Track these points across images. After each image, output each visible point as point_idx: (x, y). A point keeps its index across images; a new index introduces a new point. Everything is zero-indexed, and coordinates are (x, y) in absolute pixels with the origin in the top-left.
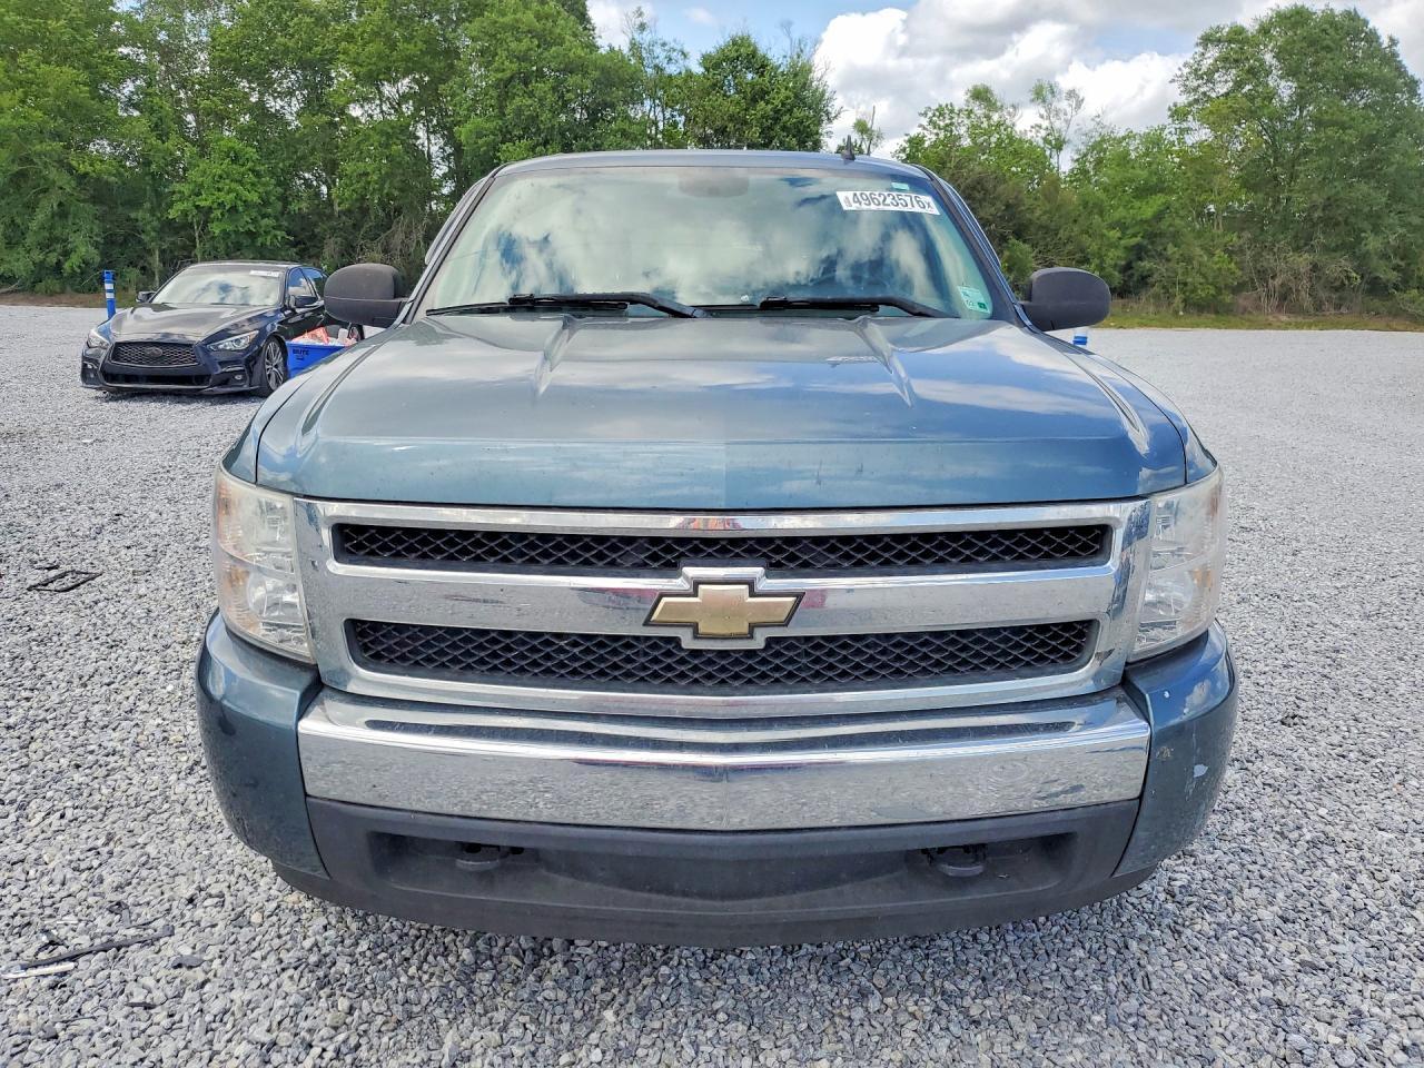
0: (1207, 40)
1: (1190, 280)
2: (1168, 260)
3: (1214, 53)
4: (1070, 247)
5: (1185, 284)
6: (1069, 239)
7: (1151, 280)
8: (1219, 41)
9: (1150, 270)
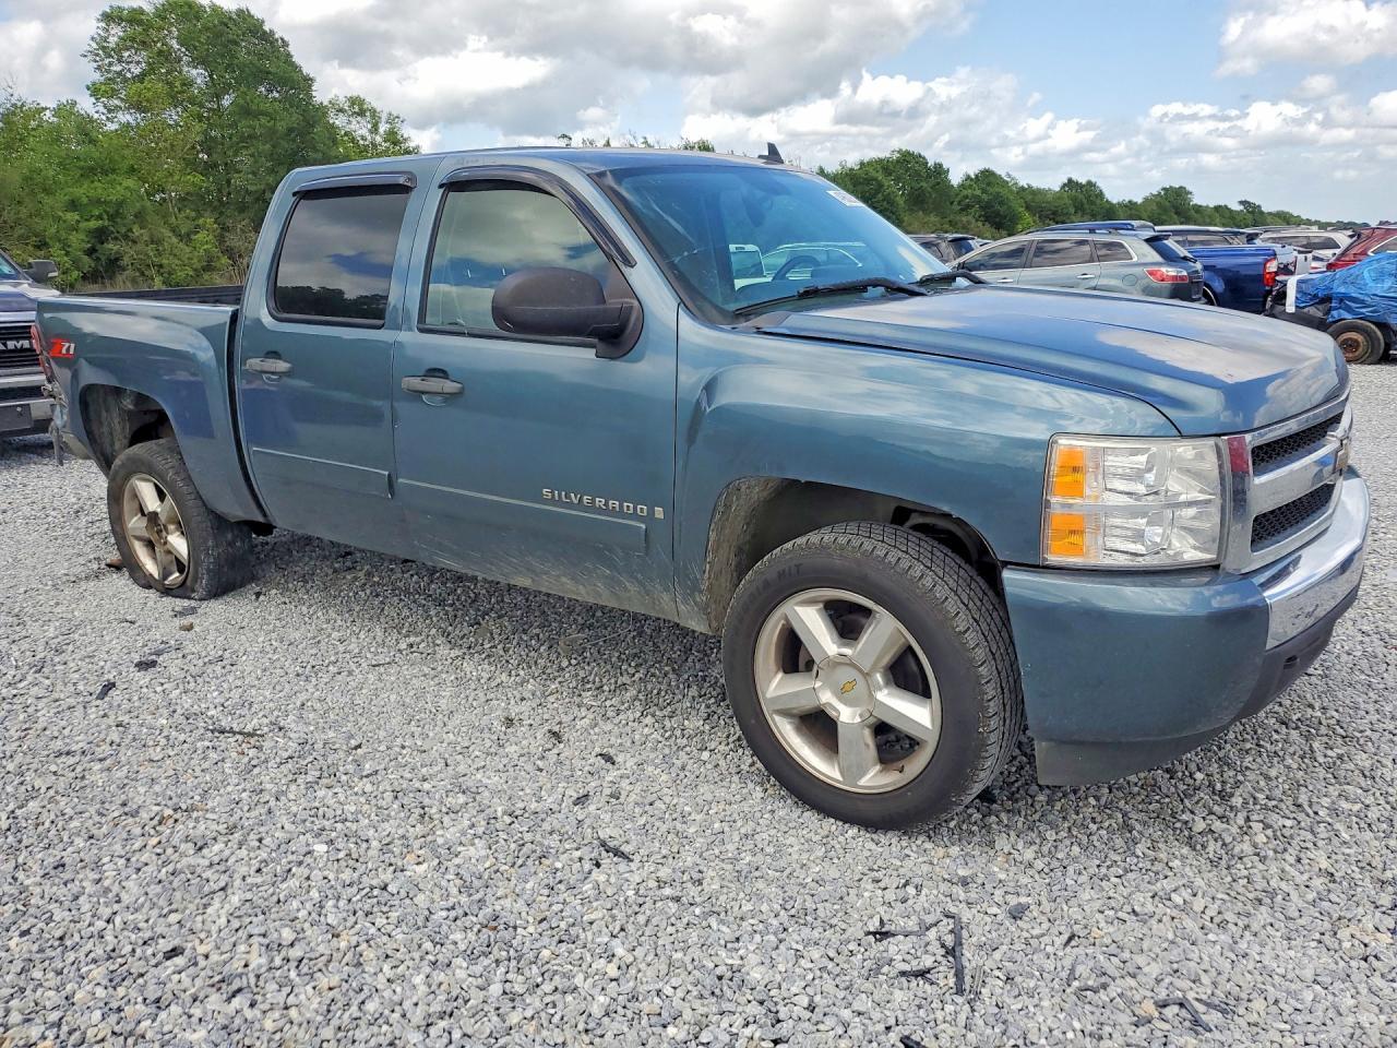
0: (108, 18)
1: (165, 262)
2: (134, 242)
3: (117, 32)
4: (19, 231)
5: (161, 266)
6: (18, 222)
7: (121, 263)
8: (121, 19)
9: (117, 252)
